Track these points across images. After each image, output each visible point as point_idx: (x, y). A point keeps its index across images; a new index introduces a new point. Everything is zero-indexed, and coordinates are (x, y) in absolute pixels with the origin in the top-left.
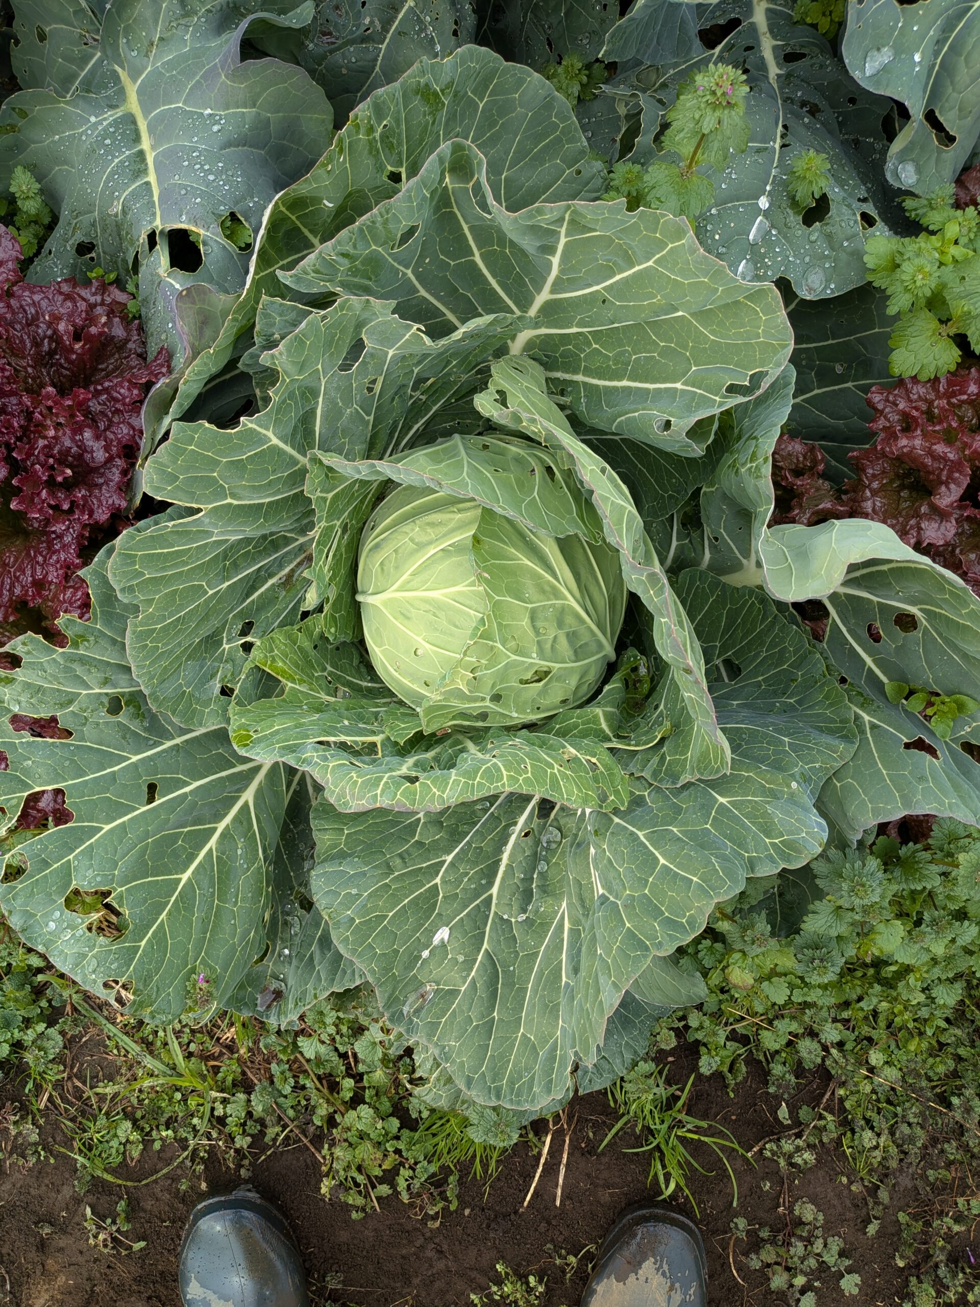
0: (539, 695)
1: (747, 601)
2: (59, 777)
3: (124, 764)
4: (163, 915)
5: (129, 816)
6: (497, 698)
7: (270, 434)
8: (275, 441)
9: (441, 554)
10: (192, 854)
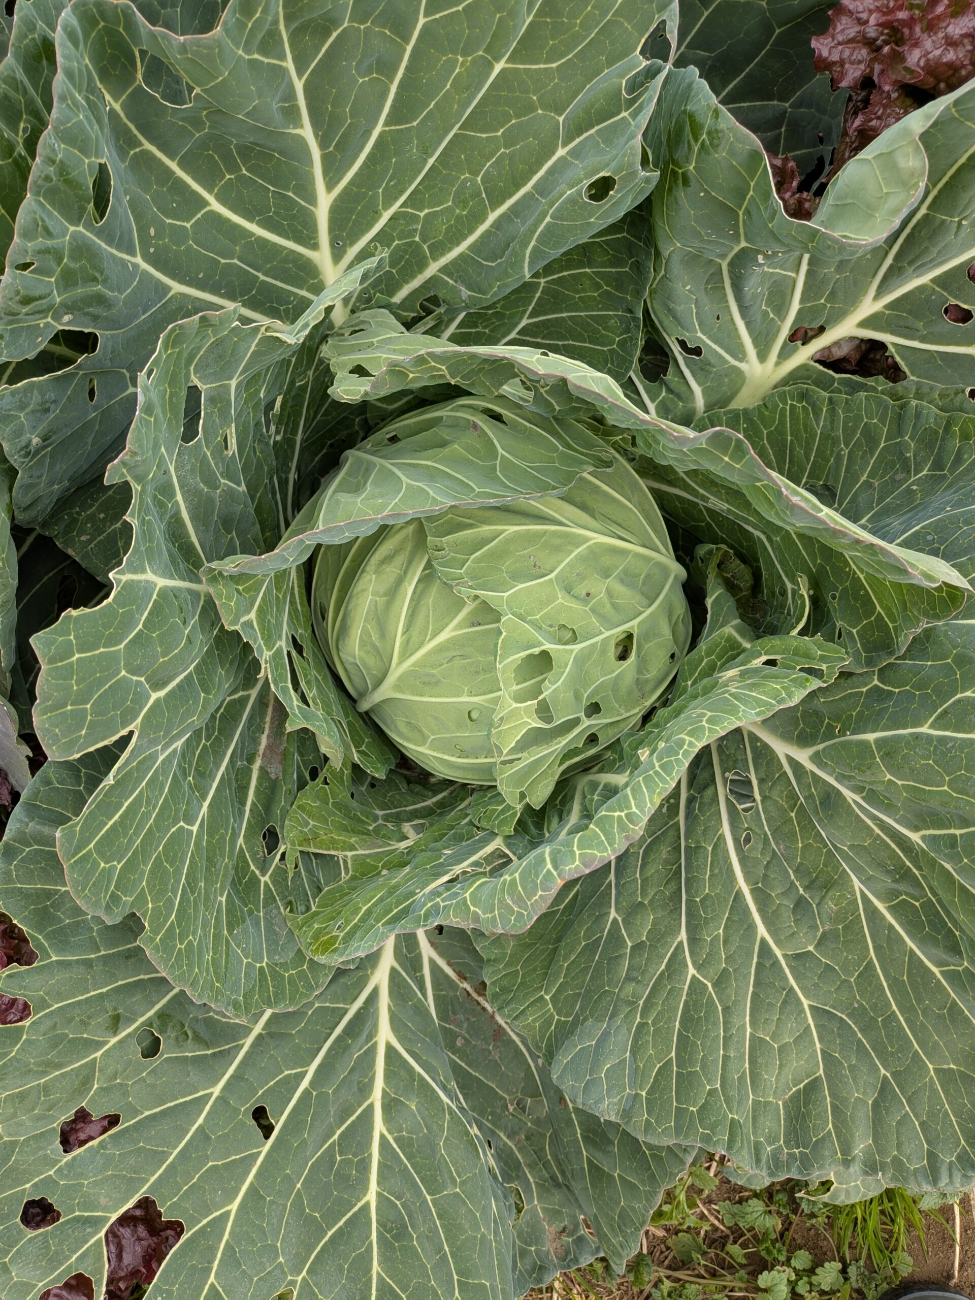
0: (639, 671)
1: (783, 410)
2: (133, 1185)
3: (208, 1108)
4: (375, 1267)
5: (254, 1171)
6: (594, 709)
7: (149, 576)
8: (162, 582)
9: (421, 586)
10: (363, 1160)
